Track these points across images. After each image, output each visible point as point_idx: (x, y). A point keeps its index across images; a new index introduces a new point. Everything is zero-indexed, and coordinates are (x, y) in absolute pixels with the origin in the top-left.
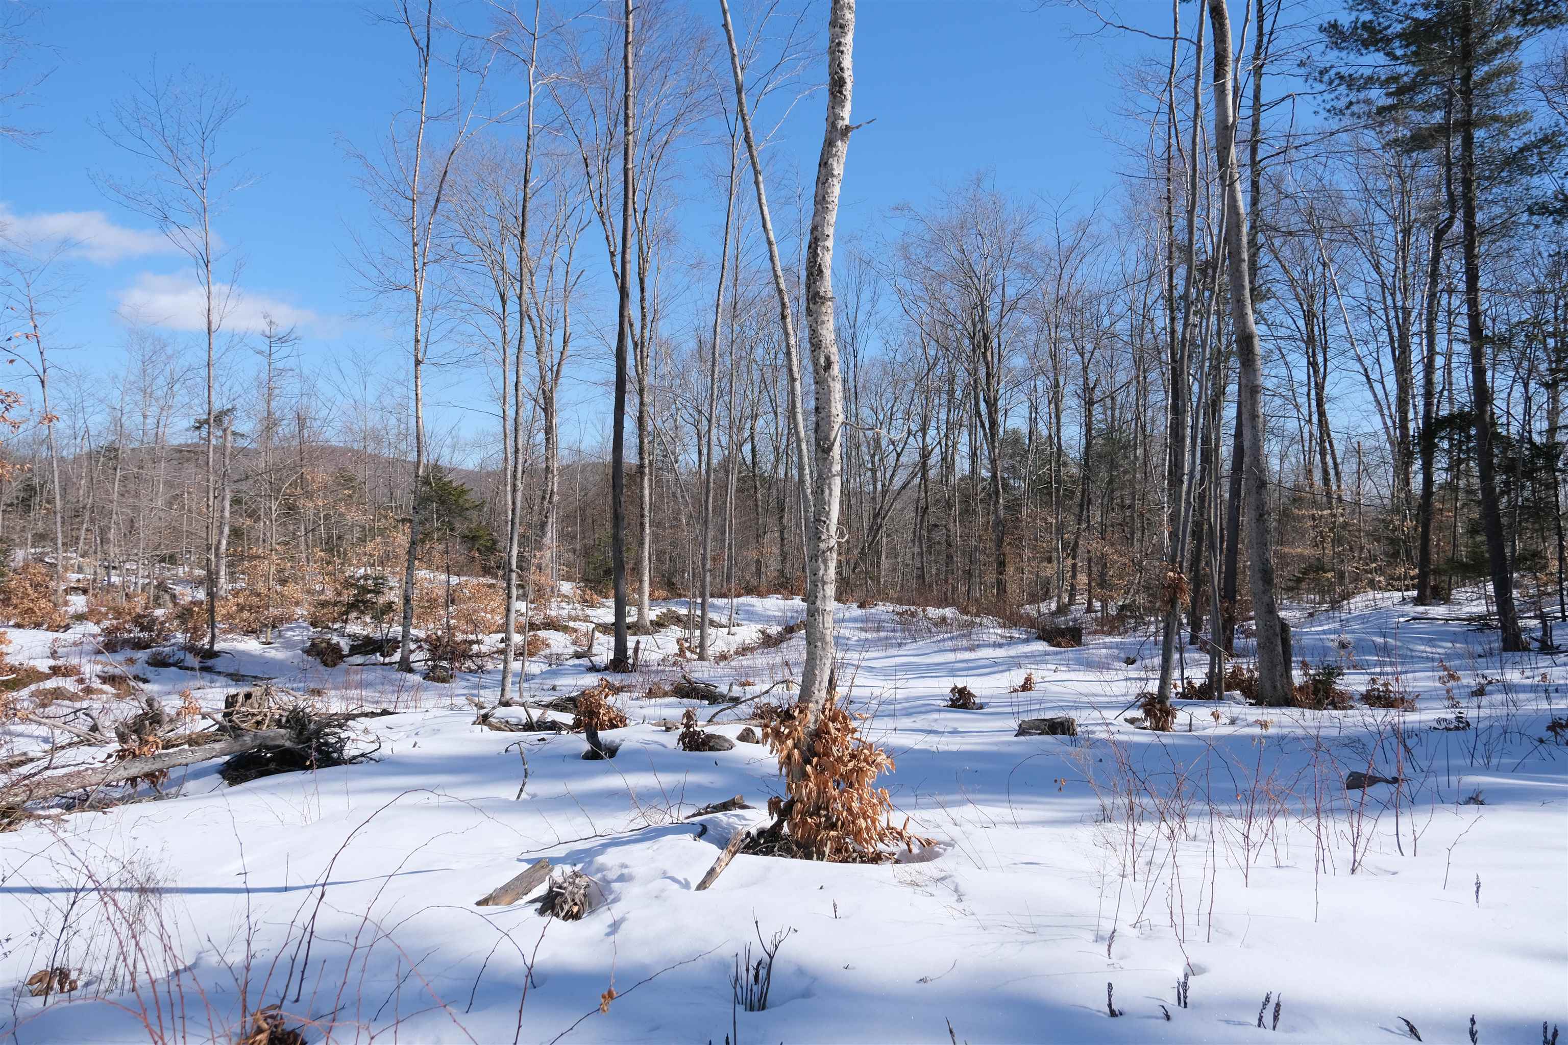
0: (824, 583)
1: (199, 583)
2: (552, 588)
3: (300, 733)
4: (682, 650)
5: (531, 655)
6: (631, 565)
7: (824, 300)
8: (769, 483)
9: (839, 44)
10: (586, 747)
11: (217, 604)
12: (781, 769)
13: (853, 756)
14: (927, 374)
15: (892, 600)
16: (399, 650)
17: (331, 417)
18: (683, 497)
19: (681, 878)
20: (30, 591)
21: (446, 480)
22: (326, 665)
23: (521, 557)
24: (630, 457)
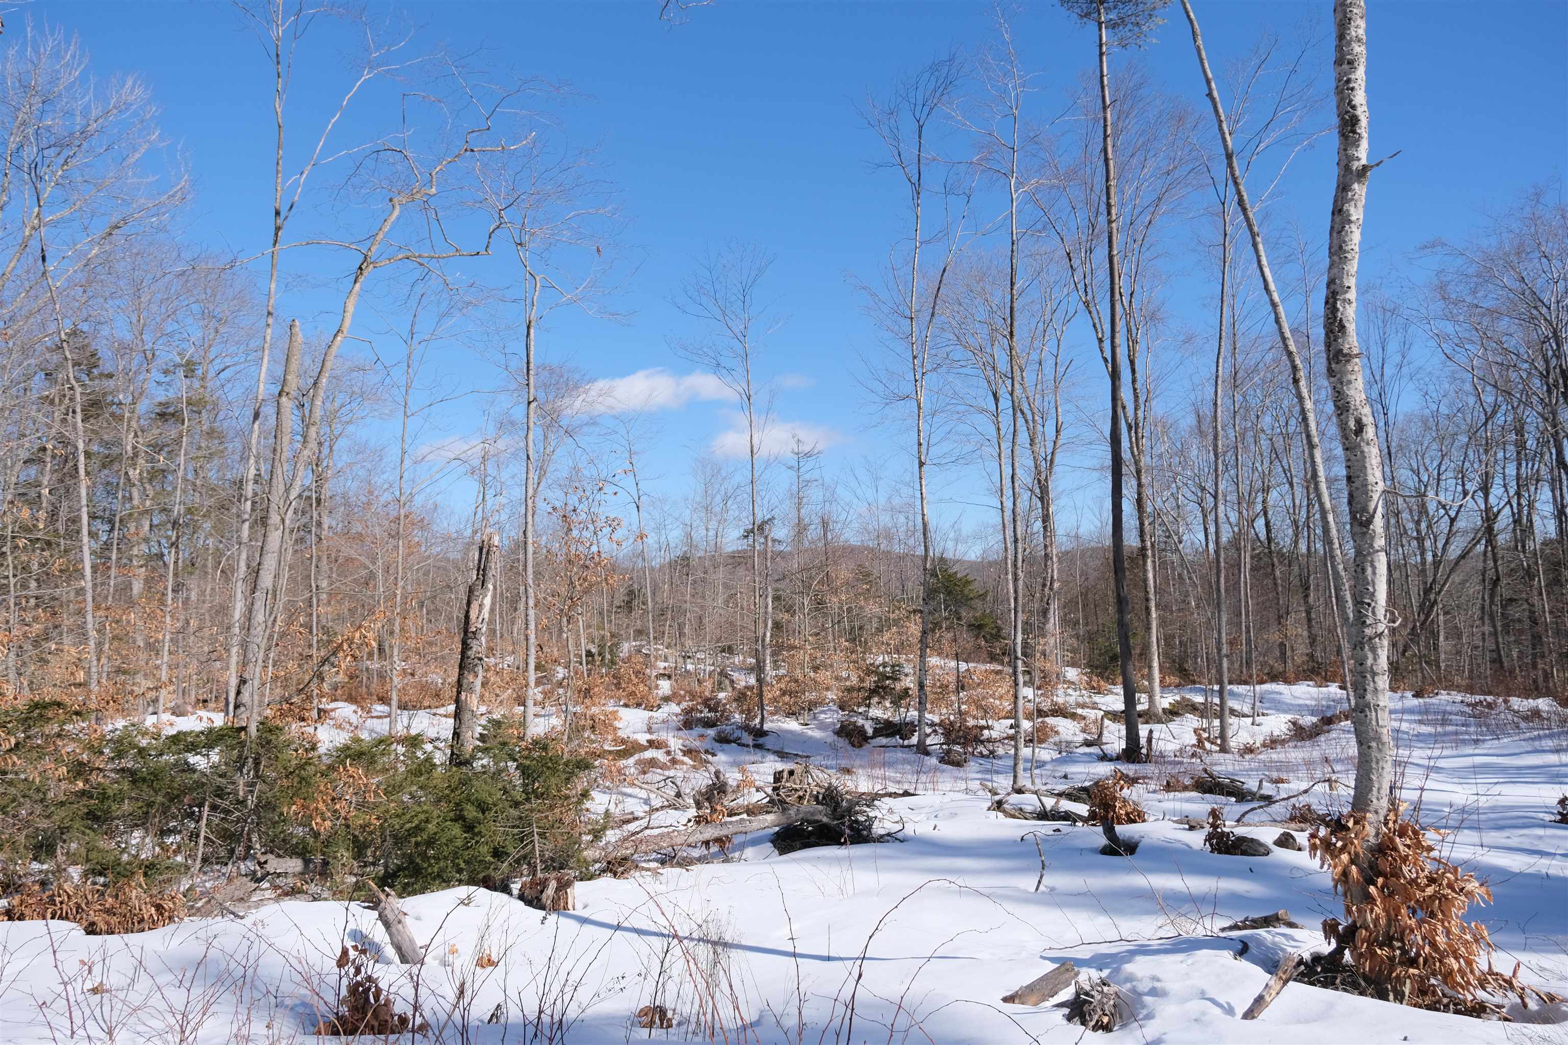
0: (1374, 674)
1: (750, 670)
2: (1058, 675)
3: (835, 810)
4: (1200, 741)
5: (1041, 741)
6: (1138, 651)
7: (1349, 357)
8: (1290, 559)
9: (1349, 81)
10: (1103, 841)
11: (765, 689)
12: (1336, 887)
13: (1432, 880)
14: (1485, 424)
15: (1458, 689)
16: (916, 734)
17: (849, 519)
18: (1190, 578)
19: (1222, 1001)
20: (633, 677)
21: (951, 571)
22: (853, 746)
23: (1025, 645)
24: (1131, 540)
